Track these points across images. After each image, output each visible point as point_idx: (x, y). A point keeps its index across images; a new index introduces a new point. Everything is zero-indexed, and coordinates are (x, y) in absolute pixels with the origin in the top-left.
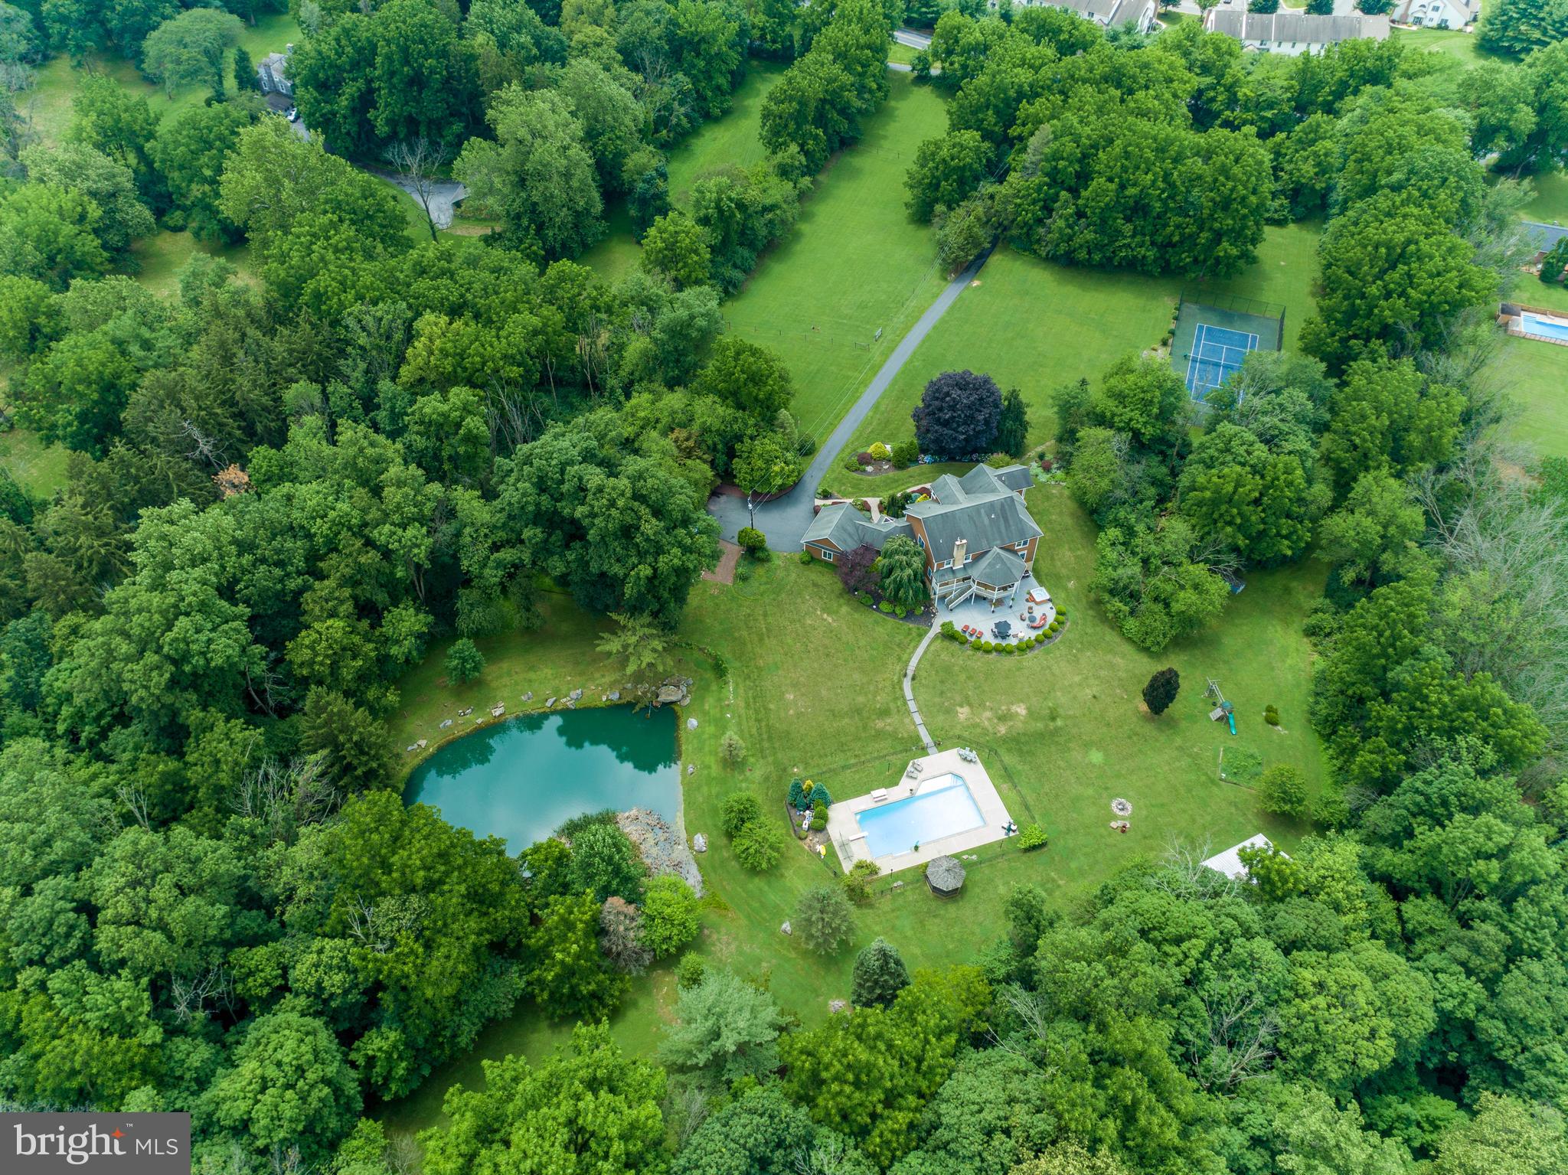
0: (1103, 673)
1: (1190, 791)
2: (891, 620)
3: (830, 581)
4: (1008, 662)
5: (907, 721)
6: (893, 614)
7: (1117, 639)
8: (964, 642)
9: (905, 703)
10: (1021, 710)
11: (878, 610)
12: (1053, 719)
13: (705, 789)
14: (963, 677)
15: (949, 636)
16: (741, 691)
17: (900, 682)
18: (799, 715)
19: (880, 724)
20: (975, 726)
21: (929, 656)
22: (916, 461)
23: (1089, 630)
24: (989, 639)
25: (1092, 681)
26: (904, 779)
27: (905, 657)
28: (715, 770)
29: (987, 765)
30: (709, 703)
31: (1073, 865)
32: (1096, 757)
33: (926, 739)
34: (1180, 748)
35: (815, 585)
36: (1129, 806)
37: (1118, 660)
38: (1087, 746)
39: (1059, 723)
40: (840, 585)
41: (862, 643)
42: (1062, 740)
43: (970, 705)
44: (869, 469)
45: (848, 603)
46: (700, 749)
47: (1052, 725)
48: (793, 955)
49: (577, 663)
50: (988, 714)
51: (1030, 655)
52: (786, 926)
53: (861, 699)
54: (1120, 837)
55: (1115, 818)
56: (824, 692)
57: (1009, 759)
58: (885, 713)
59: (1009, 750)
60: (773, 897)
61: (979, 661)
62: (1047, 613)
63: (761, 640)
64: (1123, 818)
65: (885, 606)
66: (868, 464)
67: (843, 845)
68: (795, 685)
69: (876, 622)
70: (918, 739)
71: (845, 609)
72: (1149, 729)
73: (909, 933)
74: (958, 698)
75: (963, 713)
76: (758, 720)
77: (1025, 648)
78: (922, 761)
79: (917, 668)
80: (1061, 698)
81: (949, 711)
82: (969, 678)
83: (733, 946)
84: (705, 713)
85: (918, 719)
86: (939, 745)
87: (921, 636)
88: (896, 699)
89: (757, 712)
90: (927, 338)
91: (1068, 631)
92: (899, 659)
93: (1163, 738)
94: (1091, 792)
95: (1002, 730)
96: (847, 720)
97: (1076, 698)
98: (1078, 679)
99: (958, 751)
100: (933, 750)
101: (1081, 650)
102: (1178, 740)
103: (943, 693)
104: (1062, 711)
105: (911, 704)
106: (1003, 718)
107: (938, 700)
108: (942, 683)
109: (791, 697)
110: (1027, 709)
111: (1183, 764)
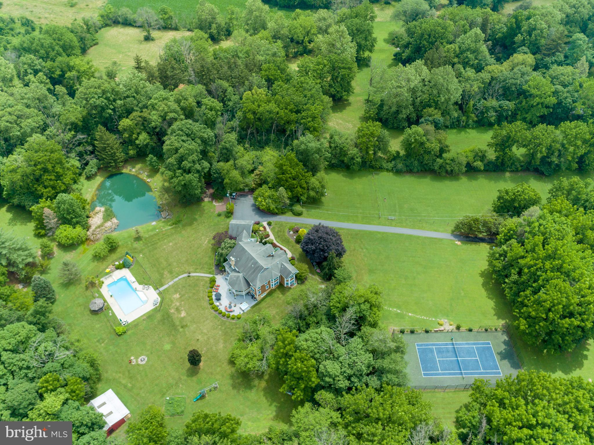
0: (212, 340)
1: (156, 385)
4: (206, 304)
5: (170, 280)
6: (217, 261)
8: (211, 287)
9: (176, 277)
10: (183, 314)
11: (216, 255)
12: (182, 327)
14: (194, 291)
15: (213, 281)
16: (169, 231)
17: (185, 273)
18: (164, 249)
19: (166, 272)
20: (172, 302)
21: (201, 278)
24: (214, 294)
25: (205, 337)
26: (143, 286)
27: (198, 271)
28: (134, 234)
29: (154, 309)
30: (162, 224)
32: (167, 347)
33: (161, 289)
34: (180, 379)
36: (144, 362)
38: (173, 343)
39: (181, 330)
41: (199, 256)
42: (173, 333)
43: (181, 297)
44: (291, 233)
45: (214, 245)
47: (179, 327)
50: (178, 304)
51: (212, 311)
53: (175, 264)
54: (127, 361)
55: (137, 358)
57: (159, 316)
58: (171, 272)
59: (163, 316)
61: (203, 296)
62: (237, 312)
63: (194, 229)
64: (137, 361)
66: (293, 231)
67: (111, 276)
68: (176, 244)
69: (210, 257)
70: (162, 285)
71: (211, 245)
74: (183, 293)
75: (177, 296)
76: (159, 239)
77: (216, 309)
78: (152, 290)
79: (193, 276)
80: (193, 327)
81: (176, 292)
82: (194, 294)
84: (157, 225)
85: (170, 283)
86: (160, 294)
87: (210, 273)
88: (178, 274)
89: (162, 238)
92: (197, 269)
93: (184, 371)
94: (148, 347)
95: (172, 311)
96: (165, 263)
97: (195, 332)
98: (205, 331)
99: (159, 299)
100: (158, 291)
101: (221, 329)
102: (185, 378)
103: (184, 287)
104: (186, 329)
105: (177, 279)
106: (178, 310)
107: (180, 286)
108: (189, 286)
109: (171, 244)
110: (184, 317)
111: (171, 381)
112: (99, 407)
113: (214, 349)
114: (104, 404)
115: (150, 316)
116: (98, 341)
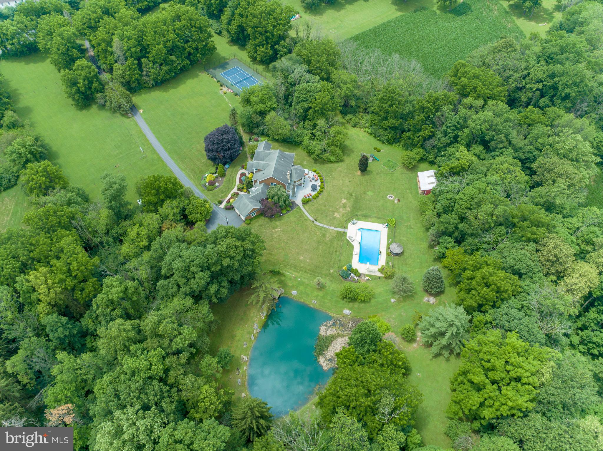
0: (342, 175)
1: (393, 180)
2: (289, 214)
3: (262, 220)
4: (325, 194)
5: (331, 231)
6: (288, 211)
7: (332, 165)
8: (310, 200)
9: (324, 228)
10: (344, 201)
11: (283, 214)
12: (351, 195)
13: (326, 301)
14: (324, 208)
15: (305, 202)
16: (290, 271)
17: (315, 225)
18: (310, 259)
19: (327, 239)
20: (343, 215)
21: (310, 212)
22: (225, 170)
23: (325, 169)
24: (313, 193)
25: (344, 179)
26: (353, 243)
27: (306, 218)
28: (320, 294)
29: (359, 220)
30: (290, 283)
31: (405, 218)
32: (370, 193)
33: (342, 230)
34: (377, 174)
35: (261, 226)
36: (391, 195)
37: (340, 169)
38: (365, 193)
39: (354, 195)
40: (267, 219)
41: (294, 226)
42: (359, 198)
43: (336, 212)
44: (217, 184)
45: (276, 221)
46: (308, 295)
47: (353, 197)
48: (403, 304)
49: (242, 319)
50: (341, 209)
51: (326, 187)
52: (392, 300)
53: (315, 239)
54: (401, 203)
55: (393, 201)
56: (306, 247)
57: (360, 213)
58: (324, 235)
59: (356, 212)
60: (380, 299)
61: (320, 200)
62: (313, 174)
63: (271, 254)
64: (395, 199)
65: (284, 211)
66: (215, 183)
67: (369, 271)
68: (298, 254)
69: (288, 218)
70: (339, 232)
71: (278, 223)
72: (367, 177)
73: (409, 269)
74: (331, 213)
75: (336, 214)
76: (305, 272)
77: (322, 187)
78: (348, 235)
79: (312, 217)
80: (345, 189)
81: (334, 218)
82: (325, 206)
83: (392, 320)
84: (293, 286)
85: (332, 228)
86: (346, 227)
87: (300, 210)
88: (321, 229)
89: (302, 271)
90: (158, 138)
91: (324, 174)
93: (372, 176)
94: (382, 201)
95: (348, 209)
96: (320, 247)
97: (347, 186)
98: (341, 182)
99: (349, 224)
100: (346, 230)
101: (331, 175)
102: (374, 173)
103: (326, 216)
104: (350, 192)
105: (325, 226)
106: (345, 206)
107: (328, 219)
108: (322, 214)
109: (302, 258)
110: (345, 199)
111: (383, 176)
112: (434, 183)
113: (345, 171)
114: (430, 184)
115: (366, 217)
116: (411, 228)
